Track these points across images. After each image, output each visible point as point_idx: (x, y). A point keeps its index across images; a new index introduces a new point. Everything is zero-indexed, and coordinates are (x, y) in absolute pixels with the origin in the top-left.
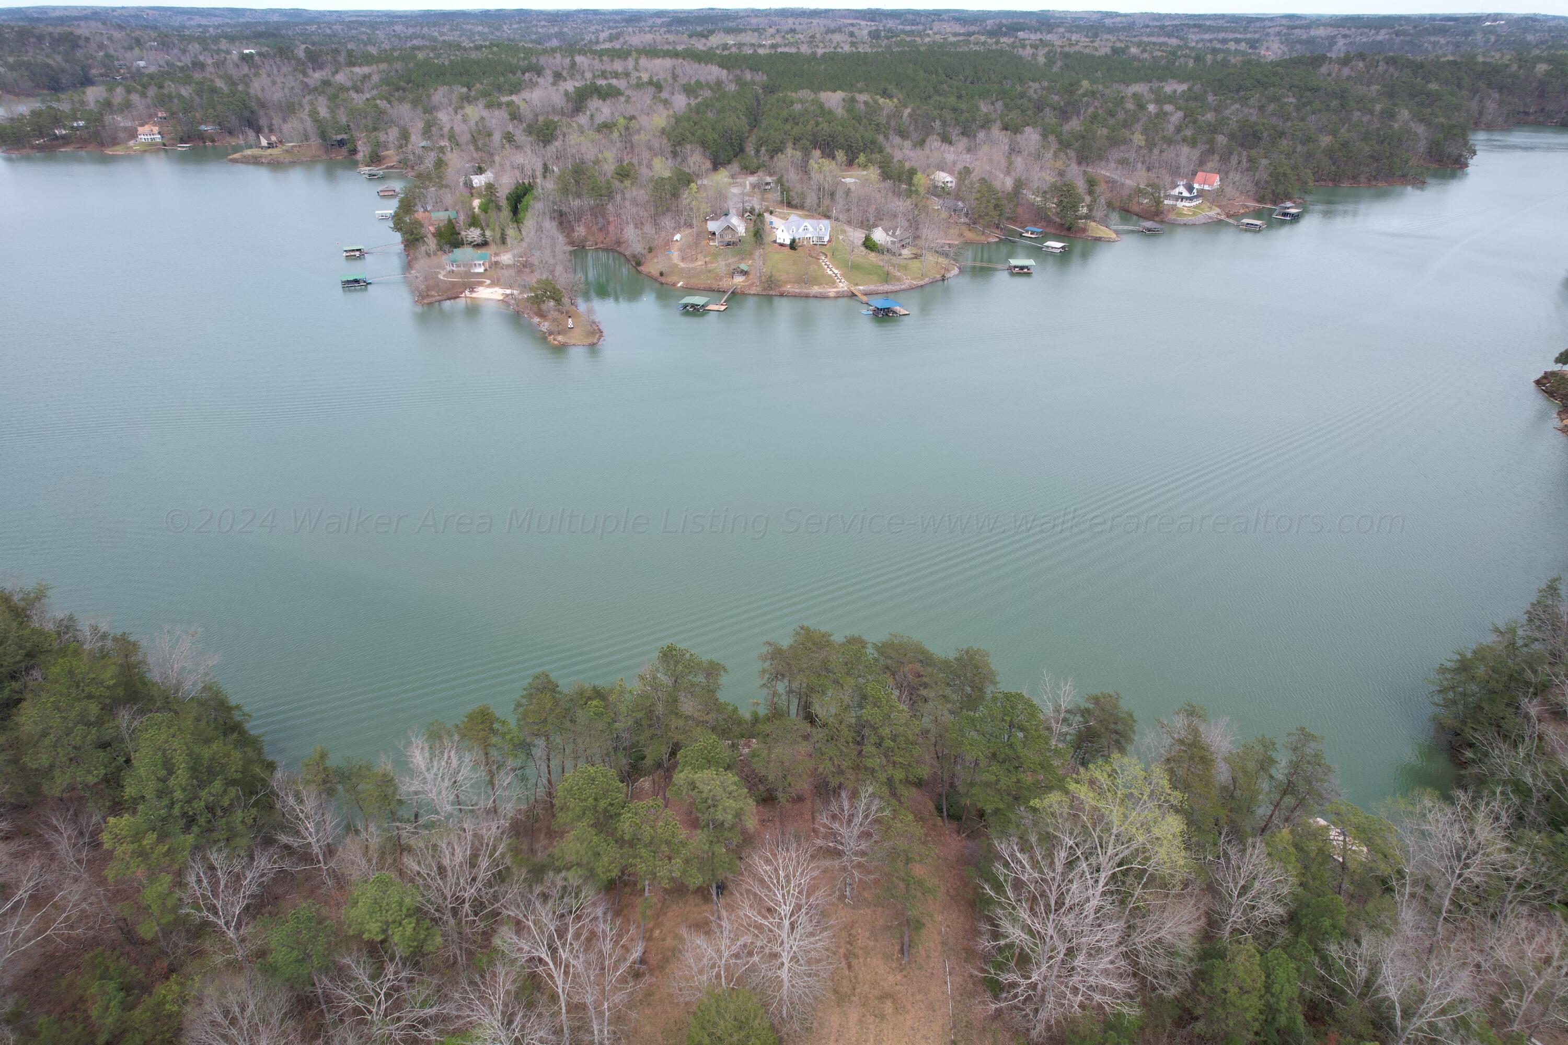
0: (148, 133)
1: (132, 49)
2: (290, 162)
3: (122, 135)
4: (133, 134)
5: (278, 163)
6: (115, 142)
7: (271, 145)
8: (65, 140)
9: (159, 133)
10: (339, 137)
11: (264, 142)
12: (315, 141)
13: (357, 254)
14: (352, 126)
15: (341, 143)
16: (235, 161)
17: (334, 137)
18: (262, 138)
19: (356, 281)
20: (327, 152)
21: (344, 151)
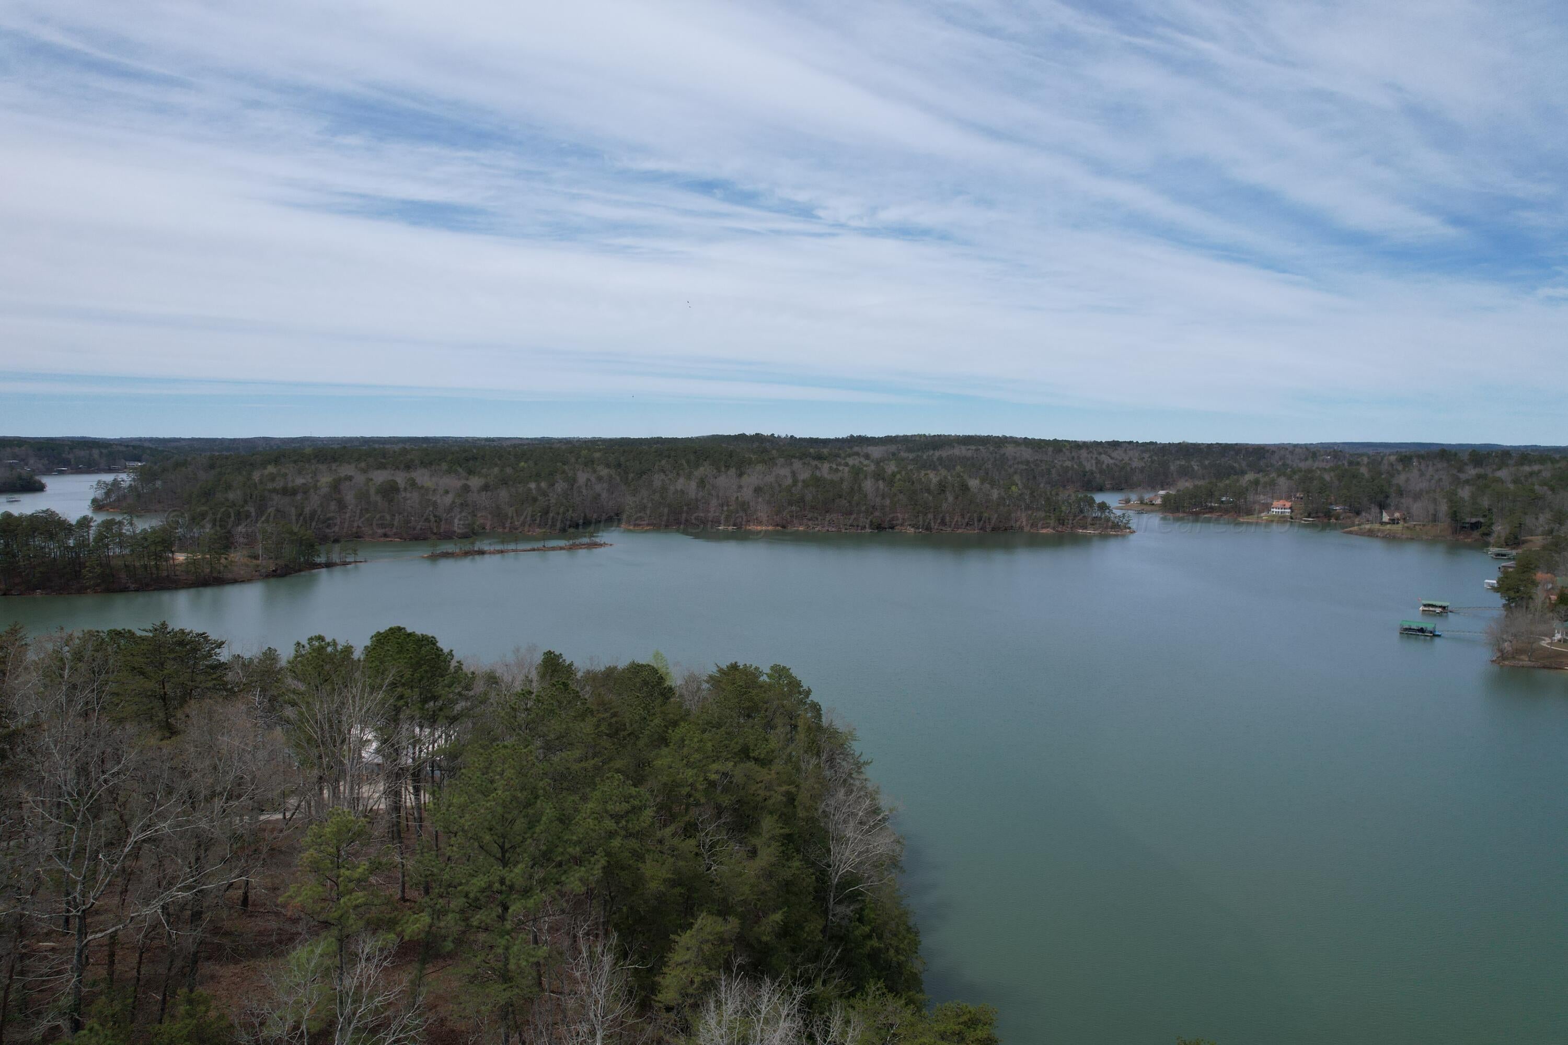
0: (1280, 508)
1: (1306, 459)
2: (1407, 539)
3: (1257, 507)
4: (1268, 507)
5: (1394, 537)
6: (1249, 512)
7: (1393, 521)
8: (1212, 510)
9: (1290, 508)
10: (1474, 520)
11: (1386, 517)
12: (1445, 524)
13: (1438, 610)
14: (1495, 510)
15: (1475, 526)
16: (1350, 533)
17: (1468, 520)
18: (1384, 514)
19: (1422, 630)
20: (1455, 532)
21: (1476, 534)
